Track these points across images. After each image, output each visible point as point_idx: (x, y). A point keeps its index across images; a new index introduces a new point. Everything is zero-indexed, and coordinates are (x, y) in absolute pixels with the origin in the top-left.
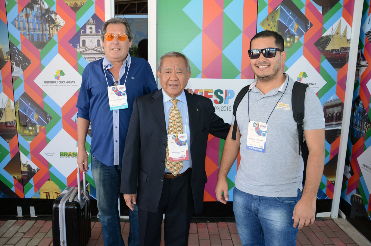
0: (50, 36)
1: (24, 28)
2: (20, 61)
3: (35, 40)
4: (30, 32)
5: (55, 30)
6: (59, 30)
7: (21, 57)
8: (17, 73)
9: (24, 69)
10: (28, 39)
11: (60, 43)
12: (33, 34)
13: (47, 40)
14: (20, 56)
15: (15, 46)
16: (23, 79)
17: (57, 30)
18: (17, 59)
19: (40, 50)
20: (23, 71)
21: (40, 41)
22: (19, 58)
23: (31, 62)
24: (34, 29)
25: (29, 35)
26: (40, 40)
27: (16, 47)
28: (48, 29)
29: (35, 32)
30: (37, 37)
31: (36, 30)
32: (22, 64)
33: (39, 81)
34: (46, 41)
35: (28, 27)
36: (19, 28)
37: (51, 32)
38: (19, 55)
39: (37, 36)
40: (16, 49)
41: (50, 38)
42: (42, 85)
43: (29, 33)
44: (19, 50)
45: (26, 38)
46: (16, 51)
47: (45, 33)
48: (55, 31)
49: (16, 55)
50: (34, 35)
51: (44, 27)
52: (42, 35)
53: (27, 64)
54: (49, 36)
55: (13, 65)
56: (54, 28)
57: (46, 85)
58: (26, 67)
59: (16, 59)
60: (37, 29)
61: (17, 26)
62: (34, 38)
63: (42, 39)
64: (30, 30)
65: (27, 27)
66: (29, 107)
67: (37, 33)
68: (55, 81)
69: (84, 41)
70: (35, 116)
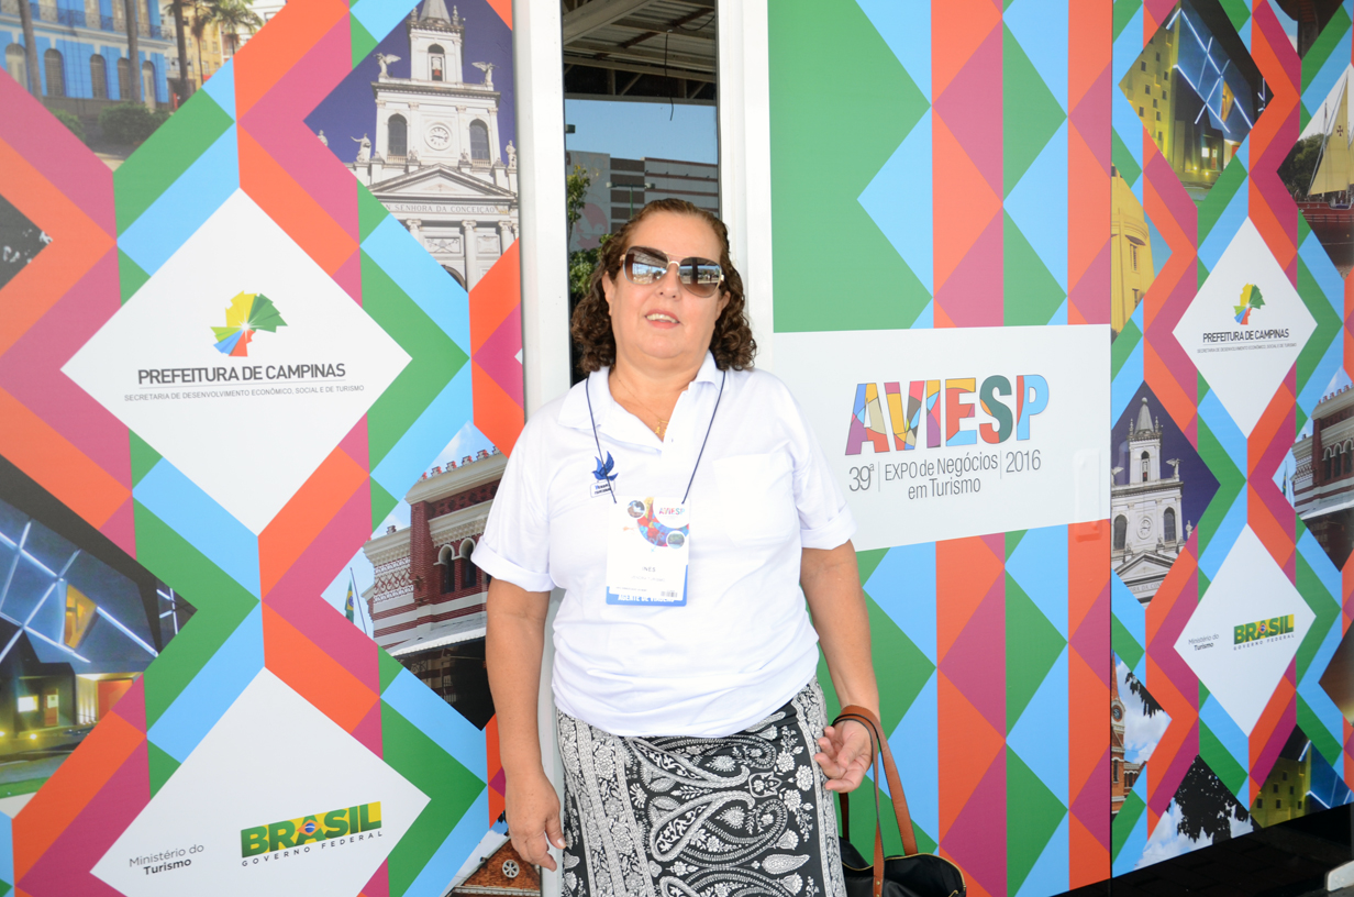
0: (183, 71)
3: (72, 93)
4: (37, 34)
5: (220, 39)
6: (242, 43)
10: (17, 76)
11: (252, 123)
12: (55, 51)
13: (165, 98)
17: (232, 39)
19: (113, 164)
21: (112, 102)
23: (44, 238)
24: (69, 18)
25: (26, 48)
26: (115, 94)
28: (169, 25)
29: (74, 34)
30: (87, 70)
31: (83, 23)
34: (158, 104)
37: (191, 52)
39: (86, 63)
41: (182, 88)
42: (129, 398)
43: (27, 36)
47: (147, 53)
48: (216, 48)
50: (68, 59)
51: (143, 9)
52: (129, 64)
53: (13, 255)
54: (174, 73)
56: (208, 28)
57: (157, 392)
58: (9, 270)
60: (87, 20)
62: (71, 76)
63: (130, 88)
64: (37, 16)
66: (25, 554)
67: (91, 46)
68: (218, 369)
69: (398, 124)
70: (68, 609)
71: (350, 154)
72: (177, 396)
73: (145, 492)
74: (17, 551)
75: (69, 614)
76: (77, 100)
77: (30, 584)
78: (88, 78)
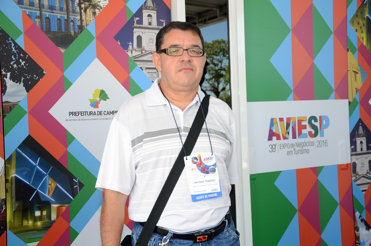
0: (81, 23)
1: (32, 4)
2: (21, 69)
3: (52, 30)
4: (43, 13)
5: (91, 13)
6: (97, 14)
7: (24, 62)
8: (13, 95)
9: (28, 88)
10: (38, 25)
11: (100, 38)
12: (48, 18)
13: (77, 31)
14: (21, 61)
15: (10, 39)
16: (26, 108)
17: (94, 13)
18: (15, 66)
19: (63, 51)
20: (28, 91)
21: (63, 32)
22: (18, 63)
23: (44, 72)
24: (52, 8)
25: (40, 17)
26: (63, 30)
27: (12, 40)
28: (78, 9)
29: (53, 12)
30: (56, 23)
31: (55, 10)
32: (25, 77)
33: (59, 111)
34: (75, 33)
36: (20, 2)
37: (84, 17)
38: (20, 57)
39: (56, 21)
40: (13, 45)
41: (81, 28)
42: (66, 120)
43: (41, 13)
44: (19, 46)
45: (34, 25)
46: (14, 50)
47: (72, 18)
48: (90, 16)
49: (13, 57)
50: (51, 20)
51: (71, 5)
52: (67, 21)
53: (36, 78)
54: (79, 23)
55: (6, 78)
56: (88, 10)
57: (74, 119)
58: (35, 82)
59: (12, 66)
60: (56, 8)
62: (52, 25)
63: (67, 28)
64: (44, 8)
65: (37, 1)
66: (38, 167)
67: (57, 16)
68: (91, 112)
69: (139, 38)
70: (49, 184)
72: (79, 120)
73: (70, 149)
74: (36, 166)
75: (50, 186)
76: (53, 32)
77: (39, 176)
78: (56, 25)
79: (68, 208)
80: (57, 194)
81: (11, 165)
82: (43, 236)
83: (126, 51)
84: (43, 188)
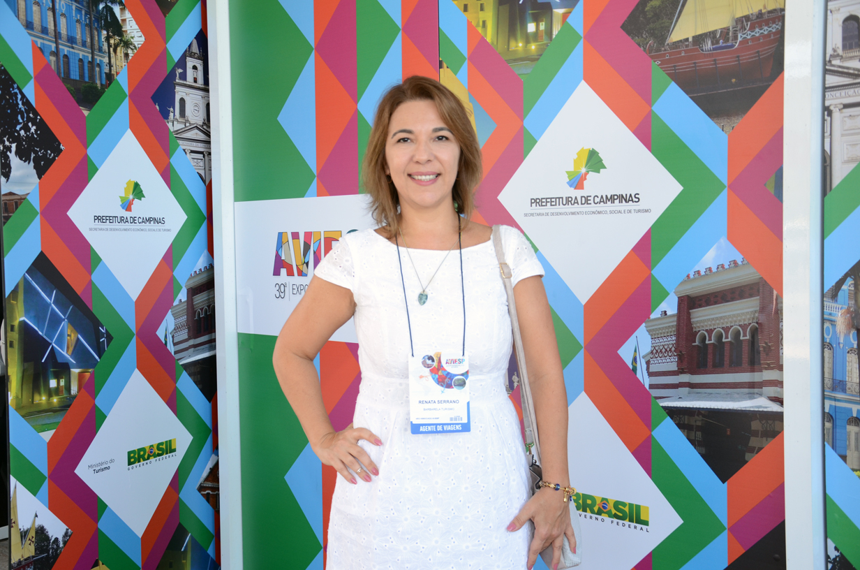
0: (110, 70)
1: (44, 30)
2: (30, 139)
3: (72, 77)
4: (60, 47)
5: (123, 55)
6: (130, 58)
7: (34, 127)
8: (21, 182)
9: (41, 171)
10: (53, 67)
11: (135, 97)
12: (66, 56)
13: (104, 82)
14: (30, 124)
15: (15, 86)
16: (36, 204)
17: (127, 55)
18: (22, 133)
19: (86, 113)
20: (40, 177)
21: (86, 82)
22: (27, 129)
23: (62, 147)
24: (71, 40)
25: (56, 53)
26: (87, 79)
27: (18, 88)
28: (105, 47)
29: (73, 48)
30: (77, 66)
31: (76, 43)
32: (36, 152)
33: (81, 213)
34: (102, 85)
35: (53, 28)
36: (29, 26)
37: (113, 60)
38: (29, 119)
39: (77, 62)
40: (19, 96)
41: (110, 77)
42: (91, 229)
43: (57, 48)
44: (27, 100)
45: (48, 65)
46: (20, 106)
47: (98, 59)
48: (121, 60)
49: (19, 117)
50: (71, 60)
51: (97, 39)
52: (91, 63)
53: (50, 155)
54: (106, 70)
55: (11, 152)
56: (119, 49)
58: (50, 162)
59: (18, 132)
60: (78, 42)
61: (22, 16)
62: (71, 68)
63: (92, 77)
64: (60, 38)
65: (51, 27)
66: (53, 305)
67: (79, 54)
69: (182, 101)
70: (68, 335)
71: (166, 116)
73: (96, 277)
74: (50, 304)
75: (69, 338)
76: (74, 80)
77: (55, 321)
78: (77, 70)
79: (92, 375)
80: (79, 350)
81: (17, 301)
82: (61, 420)
83: (166, 121)
84: (60, 342)
